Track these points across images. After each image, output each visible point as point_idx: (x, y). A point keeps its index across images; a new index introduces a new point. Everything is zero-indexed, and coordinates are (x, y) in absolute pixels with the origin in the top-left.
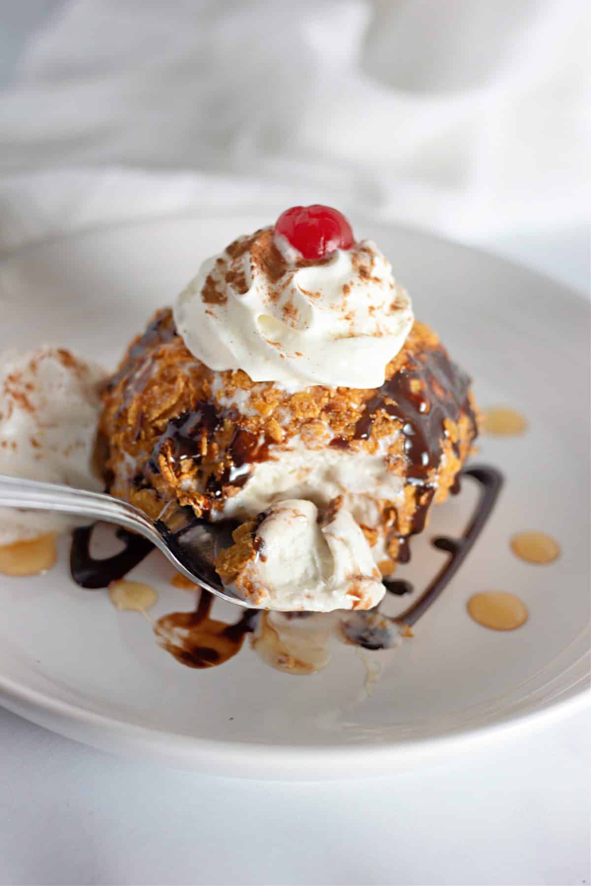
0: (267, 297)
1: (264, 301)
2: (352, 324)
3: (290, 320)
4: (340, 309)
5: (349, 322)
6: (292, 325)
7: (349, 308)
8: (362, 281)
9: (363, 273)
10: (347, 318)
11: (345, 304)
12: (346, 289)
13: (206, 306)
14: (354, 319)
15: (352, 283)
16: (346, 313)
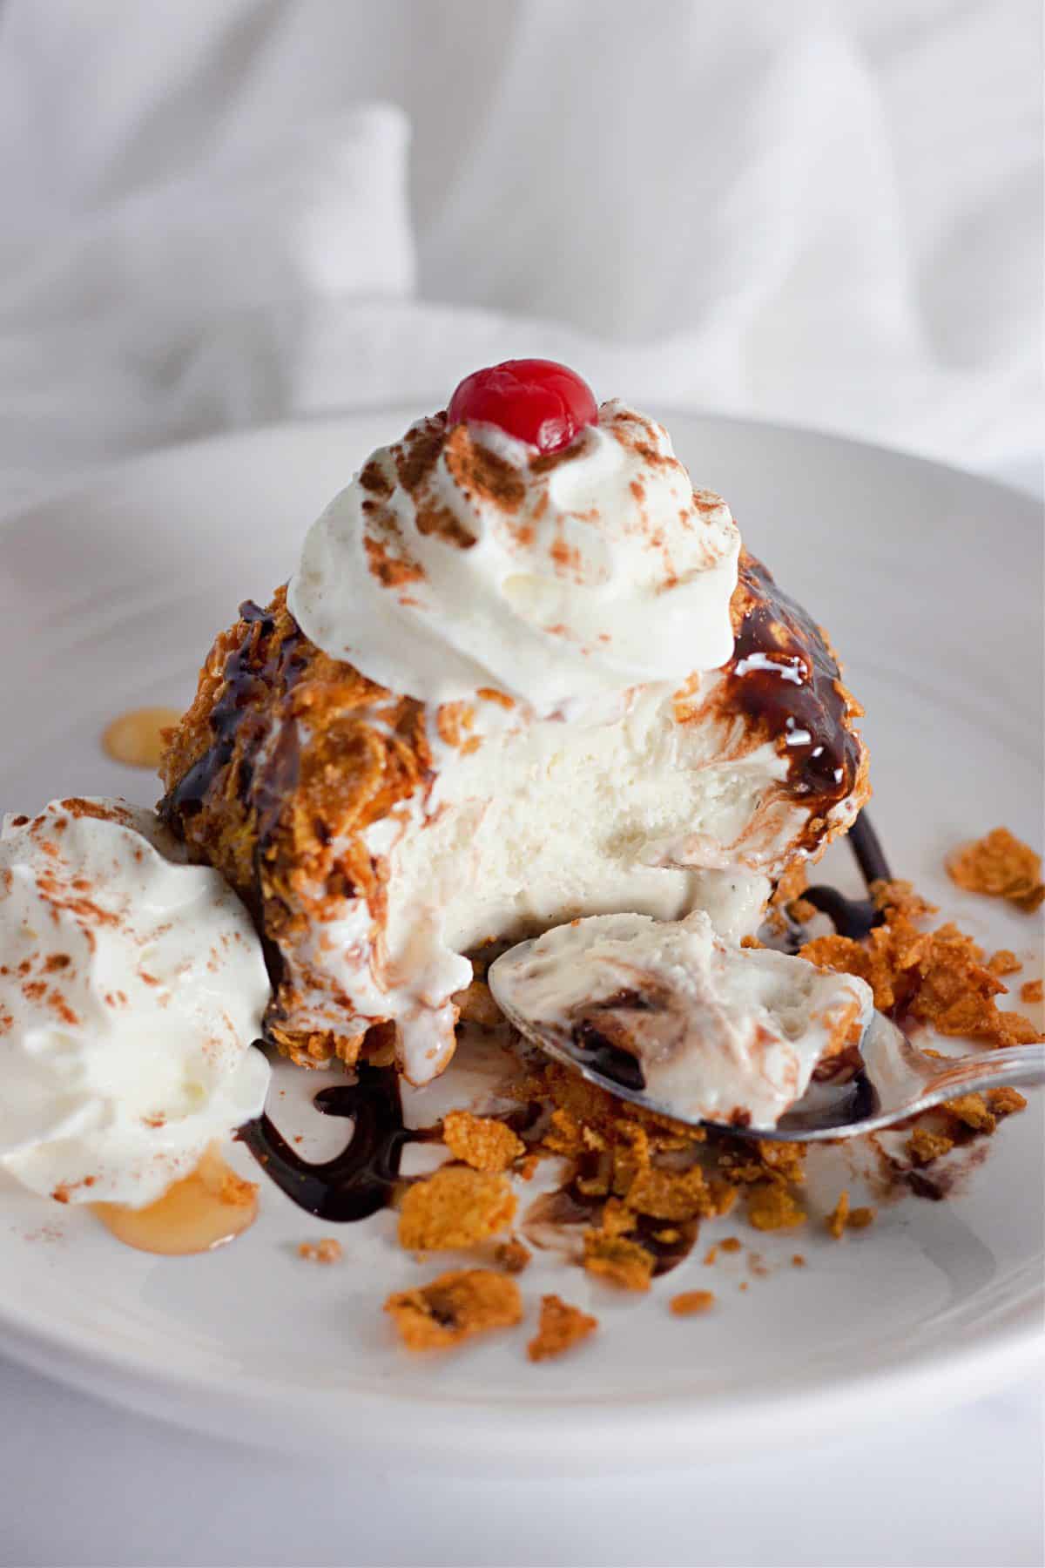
0: (513, 542)
1: (510, 551)
2: (666, 552)
3: (570, 573)
4: (640, 530)
5: (661, 549)
6: (579, 581)
7: (654, 522)
8: (655, 468)
9: (649, 455)
10: (656, 544)
11: (645, 519)
12: (636, 490)
13: (393, 593)
14: (665, 541)
15: (641, 477)
16: (651, 535)
